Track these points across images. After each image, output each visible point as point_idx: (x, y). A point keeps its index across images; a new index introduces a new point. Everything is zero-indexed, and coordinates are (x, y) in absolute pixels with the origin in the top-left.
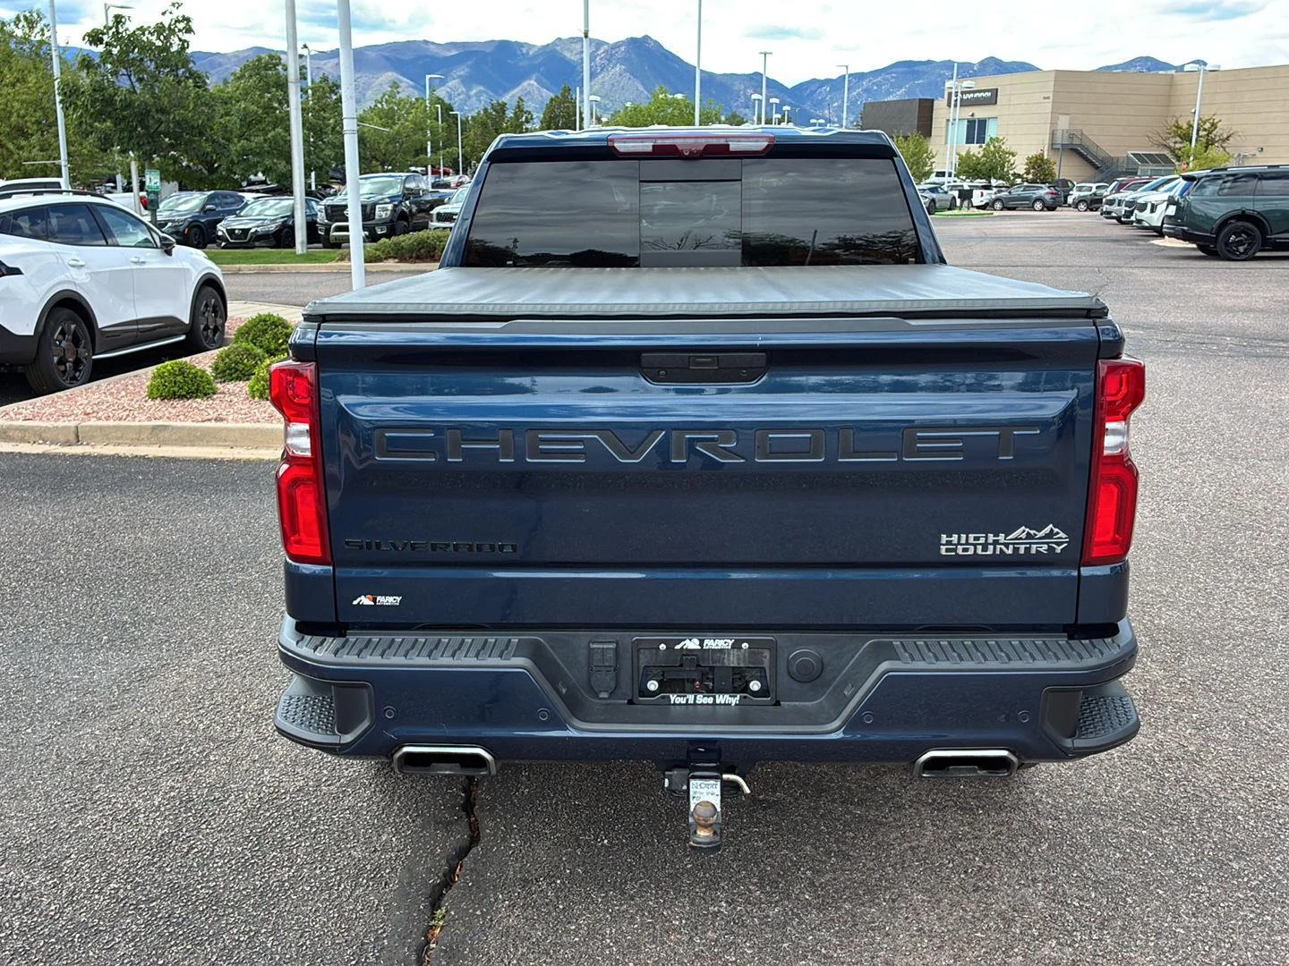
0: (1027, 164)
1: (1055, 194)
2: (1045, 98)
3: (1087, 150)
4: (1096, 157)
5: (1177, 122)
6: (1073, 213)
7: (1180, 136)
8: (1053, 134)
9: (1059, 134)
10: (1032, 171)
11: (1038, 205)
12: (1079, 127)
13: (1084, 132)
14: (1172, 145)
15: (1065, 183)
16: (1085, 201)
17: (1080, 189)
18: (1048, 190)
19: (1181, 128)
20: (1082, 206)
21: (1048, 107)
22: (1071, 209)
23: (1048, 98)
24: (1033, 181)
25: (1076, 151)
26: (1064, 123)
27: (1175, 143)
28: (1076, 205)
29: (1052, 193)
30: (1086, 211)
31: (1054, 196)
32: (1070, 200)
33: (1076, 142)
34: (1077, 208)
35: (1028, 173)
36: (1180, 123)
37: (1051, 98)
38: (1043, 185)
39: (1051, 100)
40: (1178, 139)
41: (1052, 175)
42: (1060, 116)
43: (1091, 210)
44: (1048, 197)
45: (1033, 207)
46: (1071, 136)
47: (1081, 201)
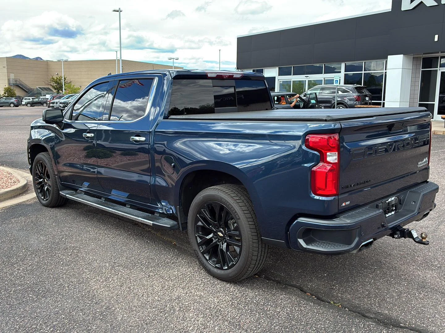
0: (4, 90)
1: (18, 101)
2: (3, 67)
3: (22, 85)
4: (26, 88)
5: (52, 77)
6: (26, 108)
7: (54, 82)
8: (9, 80)
9: (11, 80)
10: (7, 93)
11: (12, 105)
12: (18, 78)
13: (21, 80)
14: (53, 85)
15: (19, 97)
16: (29, 103)
17: (25, 99)
18: (15, 100)
19: (54, 79)
20: (29, 105)
21: (5, 70)
22: (24, 106)
23: (5, 67)
24: (7, 97)
25: (18, 86)
26: (12, 76)
27: (53, 84)
28: (26, 104)
29: (17, 101)
30: (30, 107)
31: (18, 102)
32: (23, 103)
33: (18, 83)
34: (27, 106)
35: (5, 94)
36: (54, 78)
37: (6, 67)
38: (13, 98)
39: (6, 68)
40: (54, 83)
41: (15, 94)
42: (11, 74)
43: (32, 106)
44: (15, 102)
45: (10, 106)
46: (16, 81)
47: (28, 103)
